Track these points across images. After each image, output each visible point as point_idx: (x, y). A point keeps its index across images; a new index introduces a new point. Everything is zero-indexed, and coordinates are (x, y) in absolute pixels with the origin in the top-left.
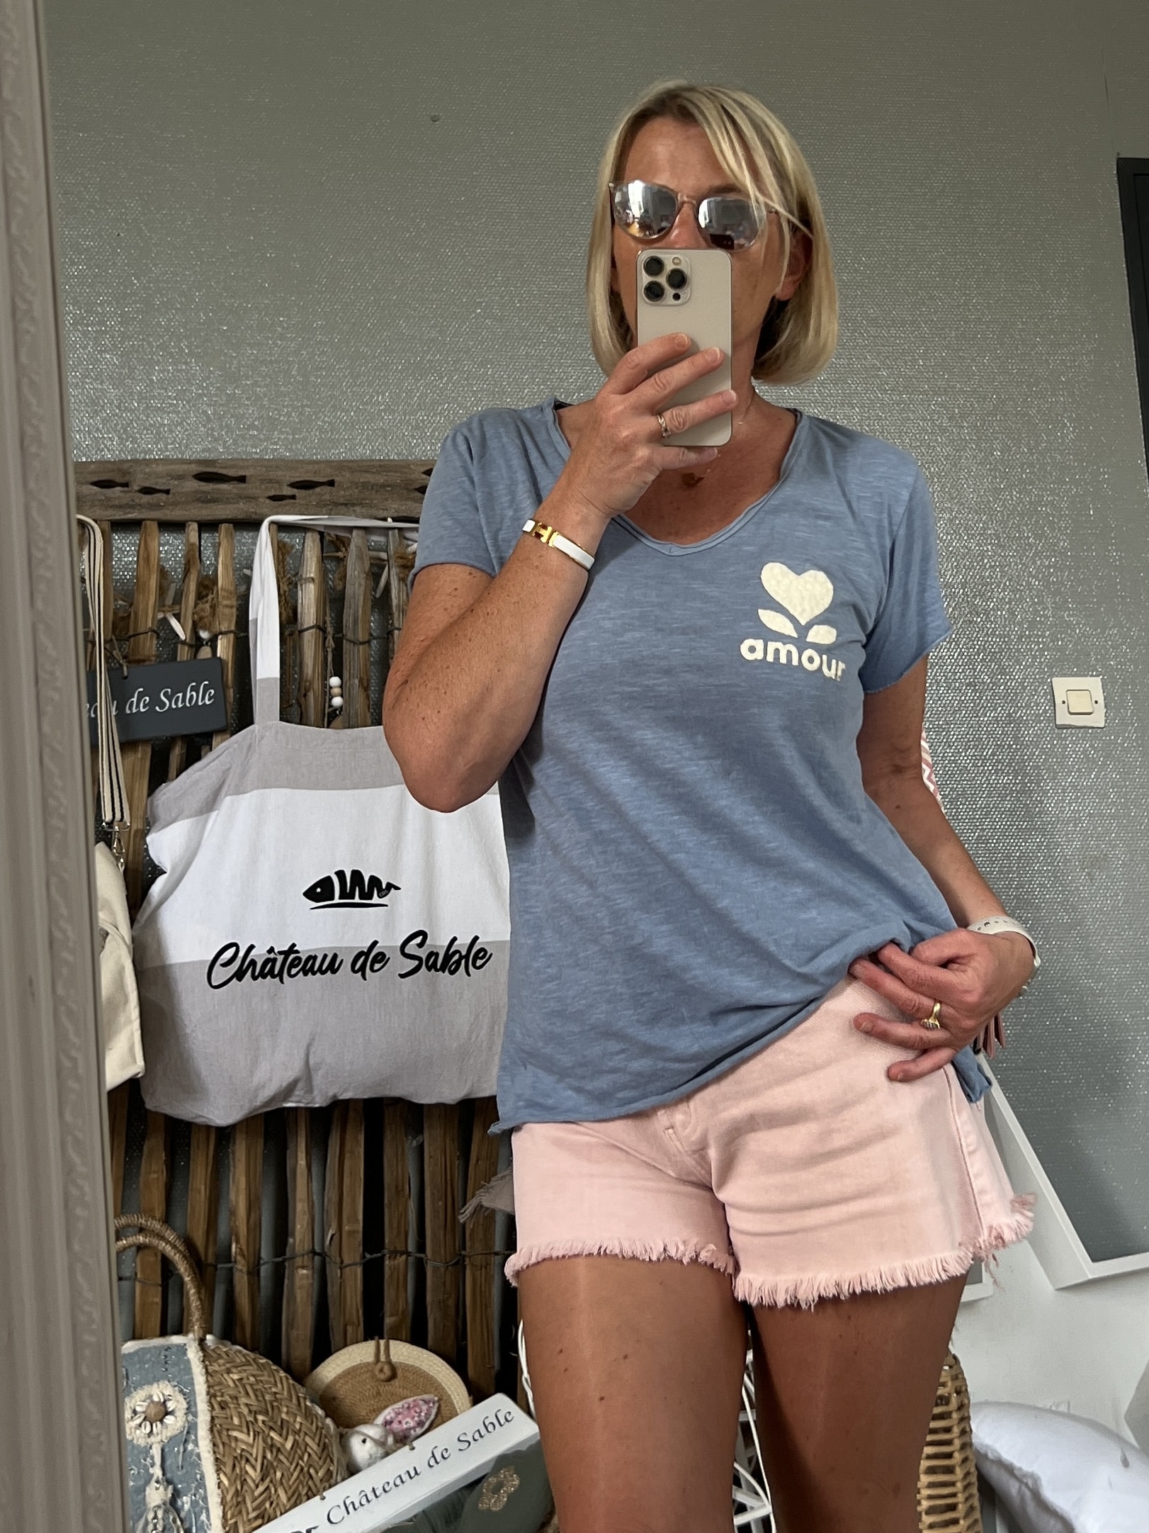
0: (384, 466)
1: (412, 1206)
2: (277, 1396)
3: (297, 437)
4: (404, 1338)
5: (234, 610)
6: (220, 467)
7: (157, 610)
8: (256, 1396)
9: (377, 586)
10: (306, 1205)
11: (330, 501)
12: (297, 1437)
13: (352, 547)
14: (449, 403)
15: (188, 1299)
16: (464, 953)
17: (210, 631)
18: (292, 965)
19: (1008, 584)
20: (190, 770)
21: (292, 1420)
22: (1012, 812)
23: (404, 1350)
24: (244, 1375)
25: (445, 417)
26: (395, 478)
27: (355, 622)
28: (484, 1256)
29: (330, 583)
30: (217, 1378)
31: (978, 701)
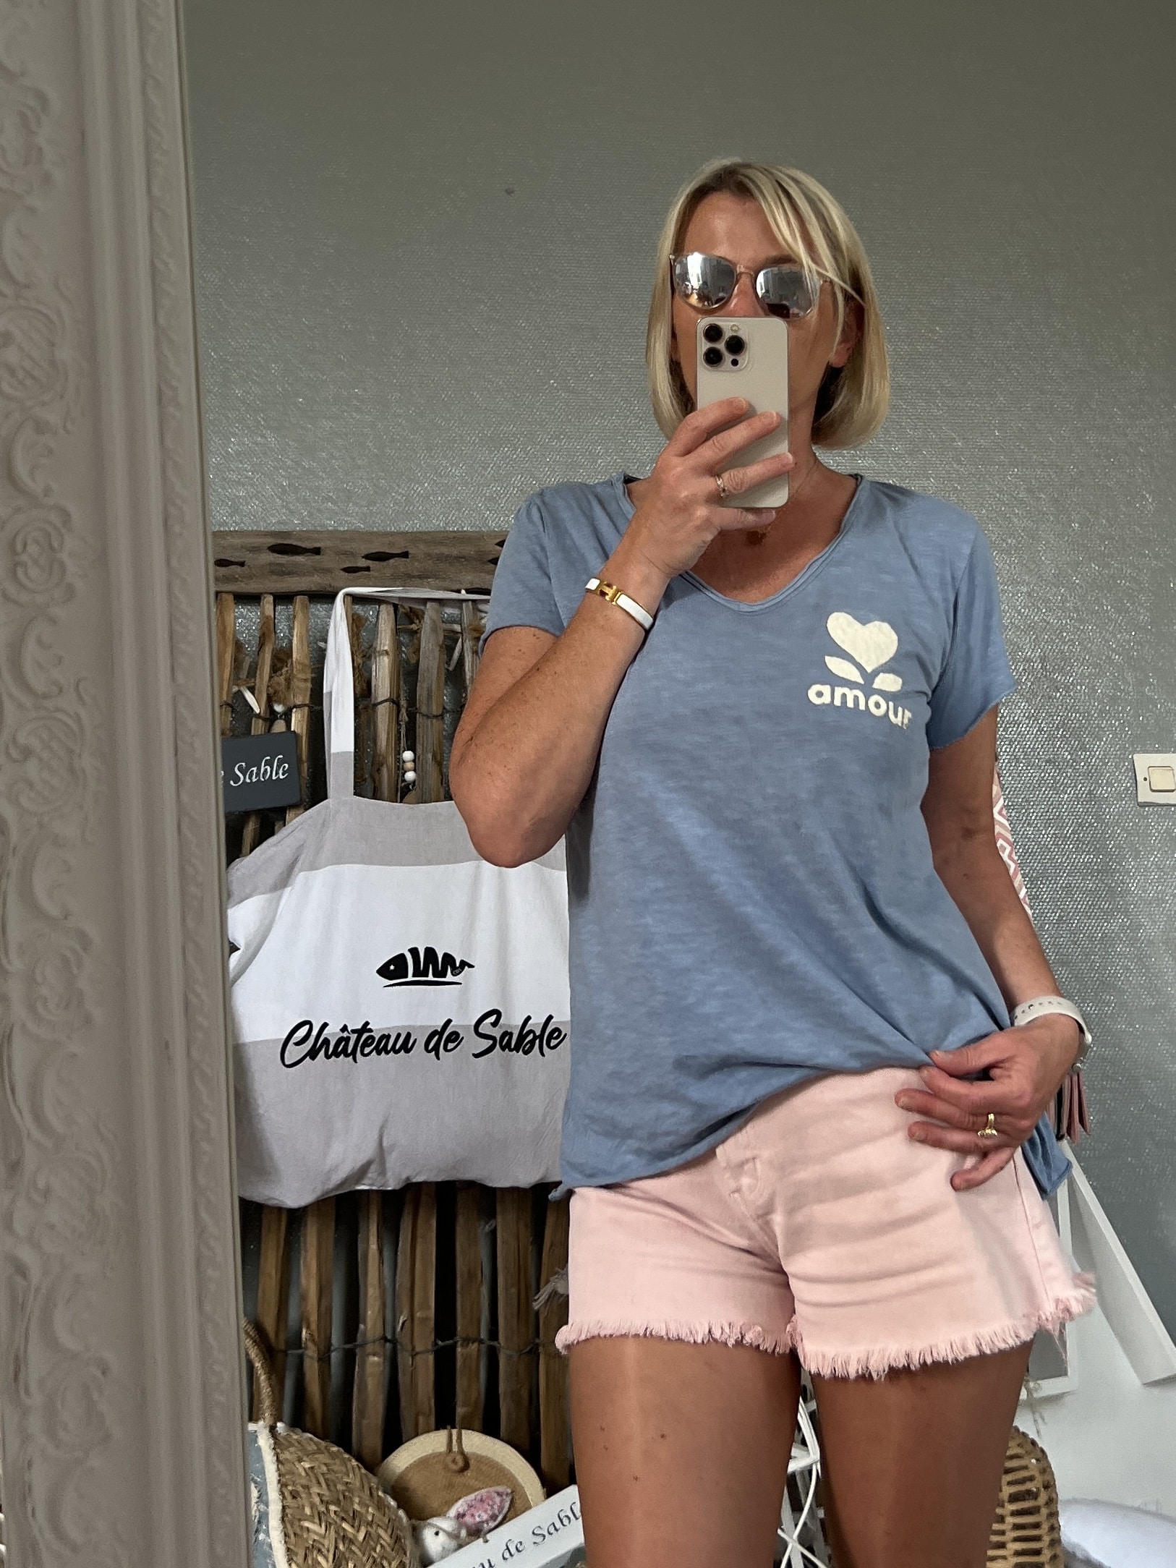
0: (460, 538)
1: (485, 1290)
2: (349, 1486)
3: (371, 508)
5: (309, 685)
6: (296, 539)
7: (232, 683)
8: (328, 1486)
9: (450, 660)
10: (377, 1290)
11: (403, 572)
12: (370, 1529)
13: (427, 618)
15: (259, 1385)
16: (538, 1033)
17: (284, 705)
18: (365, 1044)
19: (1087, 657)
20: (265, 844)
21: (363, 1511)
22: (1095, 890)
23: (477, 1439)
24: (315, 1463)
26: (470, 550)
27: (429, 696)
29: (403, 655)
30: (288, 1466)
31: (1058, 778)
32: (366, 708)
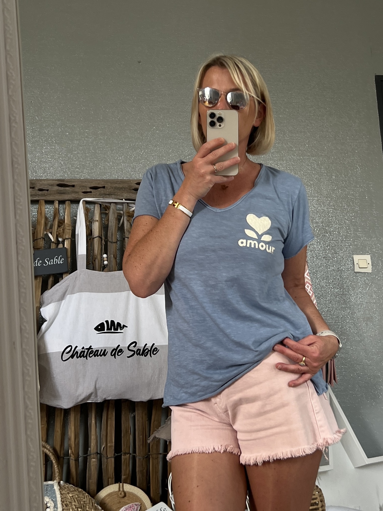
0: (122, 182)
1: (131, 437)
2: (85, 502)
3: (92, 171)
4: (129, 483)
5: (71, 231)
6: (67, 182)
7: (44, 230)
8: (78, 502)
9: (119, 223)
10: (95, 437)
11: (103, 193)
13: (111, 209)
14: (144, 160)
15: (54, 469)
16: (149, 349)
17: (62, 238)
18: (90, 353)
19: (337, 222)
20: (56, 286)
22: (339, 302)
23: (129, 487)
24: (74, 495)
25: (143, 164)
26: (126, 185)
27: (112, 235)
28: (156, 455)
29: (103, 222)
30: (64, 496)
31: (327, 263)
32: (90, 239)
